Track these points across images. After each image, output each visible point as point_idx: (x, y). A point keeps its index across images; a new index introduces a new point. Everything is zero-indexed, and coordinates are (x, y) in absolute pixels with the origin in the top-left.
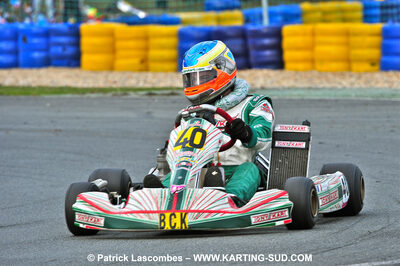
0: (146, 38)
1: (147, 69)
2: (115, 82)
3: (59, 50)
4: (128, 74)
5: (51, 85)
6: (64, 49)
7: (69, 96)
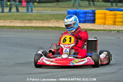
0: (115, 15)
1: (115, 25)
2: (107, 28)
3: (89, 18)
4: (110, 26)
5: (88, 28)
6: (90, 18)
7: (94, 32)
